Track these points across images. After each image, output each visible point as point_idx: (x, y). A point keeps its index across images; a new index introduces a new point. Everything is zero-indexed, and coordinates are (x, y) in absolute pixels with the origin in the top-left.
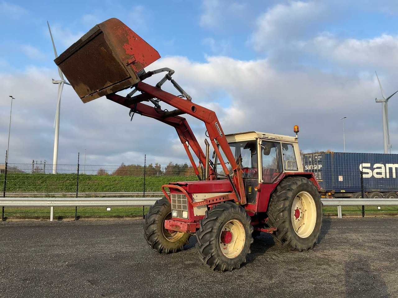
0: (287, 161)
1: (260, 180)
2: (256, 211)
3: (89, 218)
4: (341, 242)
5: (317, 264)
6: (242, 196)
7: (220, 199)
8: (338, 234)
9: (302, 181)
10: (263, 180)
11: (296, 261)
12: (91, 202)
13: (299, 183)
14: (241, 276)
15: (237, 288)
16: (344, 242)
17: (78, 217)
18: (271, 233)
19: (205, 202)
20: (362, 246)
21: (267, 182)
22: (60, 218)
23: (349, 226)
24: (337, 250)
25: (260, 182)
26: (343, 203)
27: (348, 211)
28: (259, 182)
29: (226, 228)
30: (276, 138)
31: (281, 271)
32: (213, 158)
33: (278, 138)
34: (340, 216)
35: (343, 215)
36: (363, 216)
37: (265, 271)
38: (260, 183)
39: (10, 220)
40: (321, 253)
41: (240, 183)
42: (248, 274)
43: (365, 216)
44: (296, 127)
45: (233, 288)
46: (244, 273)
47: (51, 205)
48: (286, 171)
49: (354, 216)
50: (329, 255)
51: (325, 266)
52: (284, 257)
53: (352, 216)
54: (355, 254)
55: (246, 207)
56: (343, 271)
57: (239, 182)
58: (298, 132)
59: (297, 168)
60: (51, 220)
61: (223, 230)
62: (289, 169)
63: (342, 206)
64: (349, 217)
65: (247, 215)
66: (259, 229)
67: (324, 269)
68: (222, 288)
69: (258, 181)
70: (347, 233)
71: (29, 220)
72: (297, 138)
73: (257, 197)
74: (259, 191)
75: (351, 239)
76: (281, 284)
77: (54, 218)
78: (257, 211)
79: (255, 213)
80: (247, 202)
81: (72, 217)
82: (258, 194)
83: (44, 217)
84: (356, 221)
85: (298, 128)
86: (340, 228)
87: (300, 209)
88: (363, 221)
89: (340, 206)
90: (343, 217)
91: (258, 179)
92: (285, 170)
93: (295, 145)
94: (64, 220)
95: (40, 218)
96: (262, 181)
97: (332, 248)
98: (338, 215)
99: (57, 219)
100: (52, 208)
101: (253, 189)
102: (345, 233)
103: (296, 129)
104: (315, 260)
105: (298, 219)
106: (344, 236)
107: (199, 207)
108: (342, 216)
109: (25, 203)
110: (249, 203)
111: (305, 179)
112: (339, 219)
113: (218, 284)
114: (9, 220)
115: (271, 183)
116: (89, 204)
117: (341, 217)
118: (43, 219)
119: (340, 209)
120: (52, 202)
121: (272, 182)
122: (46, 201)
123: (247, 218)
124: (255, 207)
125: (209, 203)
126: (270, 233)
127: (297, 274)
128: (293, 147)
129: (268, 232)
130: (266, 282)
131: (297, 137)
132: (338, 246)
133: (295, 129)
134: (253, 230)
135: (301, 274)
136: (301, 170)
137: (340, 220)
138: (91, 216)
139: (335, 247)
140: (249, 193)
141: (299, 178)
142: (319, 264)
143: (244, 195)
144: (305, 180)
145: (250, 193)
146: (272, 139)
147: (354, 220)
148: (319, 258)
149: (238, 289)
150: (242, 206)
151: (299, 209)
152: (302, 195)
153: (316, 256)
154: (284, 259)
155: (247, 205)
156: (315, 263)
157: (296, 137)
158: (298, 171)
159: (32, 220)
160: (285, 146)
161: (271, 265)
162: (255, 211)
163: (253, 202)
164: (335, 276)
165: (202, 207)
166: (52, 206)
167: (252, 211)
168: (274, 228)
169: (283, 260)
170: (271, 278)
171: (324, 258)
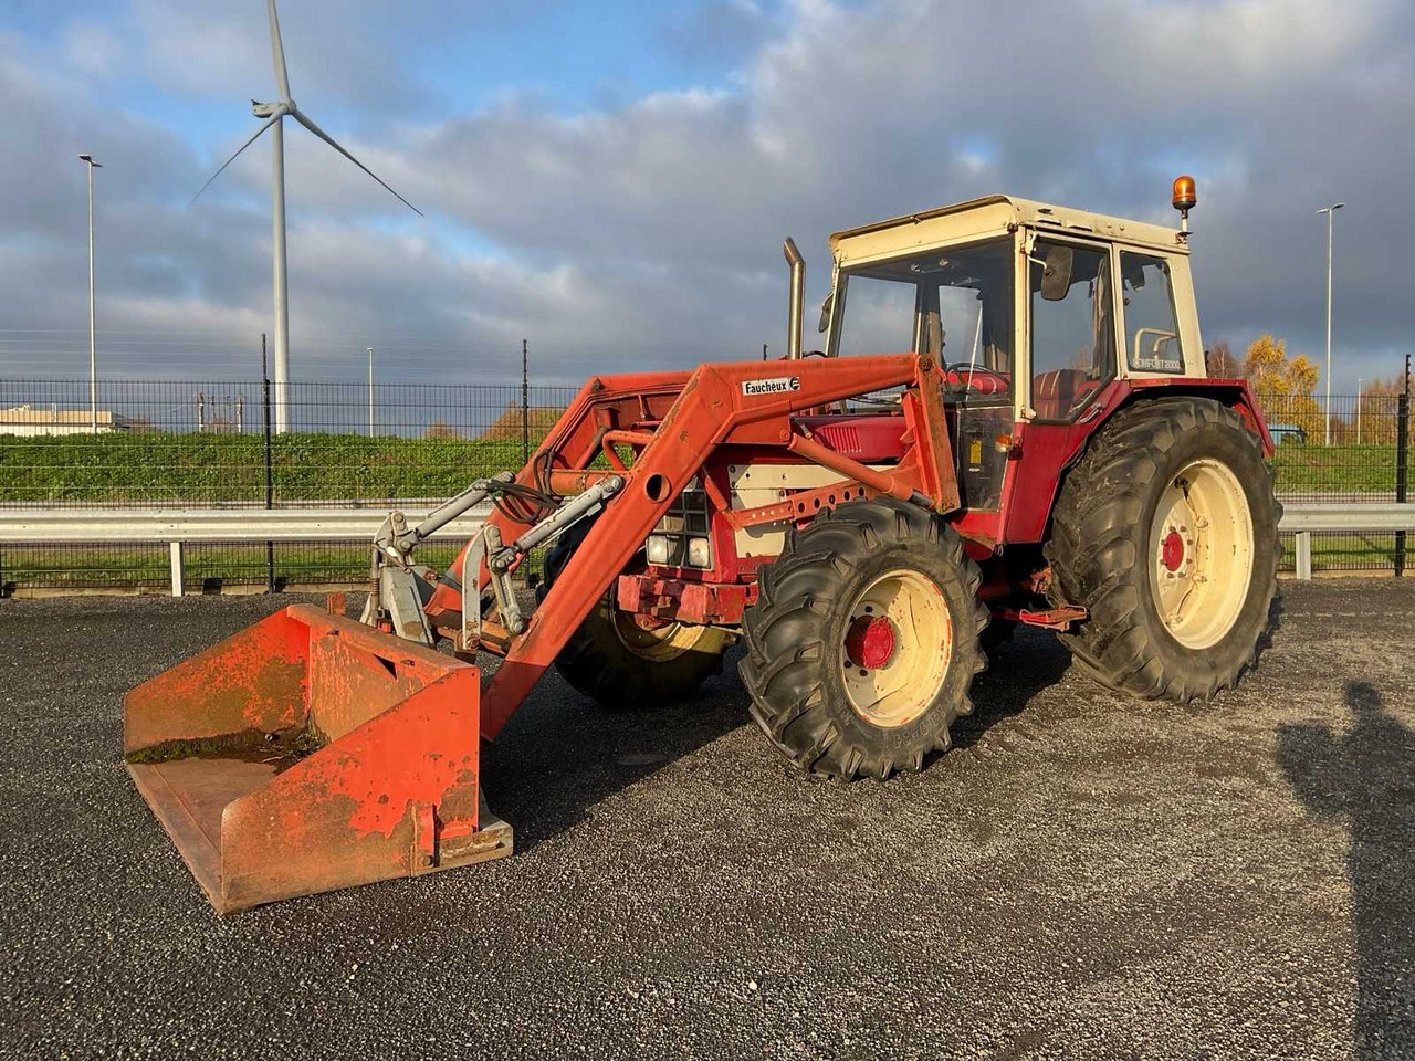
0: (1141, 331)
1: (1022, 407)
2: (1000, 540)
3: (321, 587)
4: (1312, 675)
5: (1201, 772)
6: (940, 479)
7: (847, 496)
8: (1298, 640)
9: (1199, 413)
10: (1032, 407)
11: (1108, 757)
12: (324, 525)
13: (1188, 424)
14: (849, 824)
15: (817, 884)
16: (1324, 676)
17: (279, 579)
18: (1061, 627)
19: (782, 511)
20: (1405, 689)
21: (1051, 418)
22: (212, 585)
23: (1341, 610)
24: (1293, 707)
25: (1023, 415)
26: (1318, 522)
27: (1337, 552)
28: (1018, 419)
29: (870, 604)
30: (1098, 231)
31: (1033, 803)
32: (823, 329)
33: (1105, 230)
34: (1303, 572)
35: (1314, 568)
36: (1398, 573)
37: (961, 801)
38: (1023, 421)
39: (27, 593)
40: (1222, 720)
41: (931, 422)
42: (879, 816)
43: (1405, 573)
44: (1184, 186)
45: (796, 884)
46: (865, 812)
47: (171, 536)
48: (1133, 375)
49: (1362, 574)
50: (1259, 731)
51: (1236, 782)
52: (1054, 736)
53: (1351, 574)
54: (1374, 727)
55: (958, 522)
56: (1322, 802)
57: (926, 420)
58: (1191, 203)
59: (1182, 364)
60: (177, 591)
61: (857, 611)
62: (1146, 363)
63: (1314, 534)
64: (1339, 575)
65: (965, 558)
66: (1010, 611)
67: (1234, 794)
68: (747, 882)
69: (1011, 415)
70: (1336, 637)
71: (99, 593)
72: (1184, 234)
73: (1005, 484)
74: (1015, 454)
75: (1355, 662)
76: (1029, 862)
77: (184, 587)
78: (1005, 539)
79: (997, 546)
80: (964, 503)
81: (257, 581)
82: (1009, 467)
83: (149, 583)
84: (1369, 592)
85: (1191, 189)
86: (1306, 619)
87: (1183, 529)
88: (1399, 591)
89: (1307, 535)
90: (1316, 575)
91: (1014, 404)
92: (1131, 369)
93: (1174, 262)
94: (229, 592)
95: (136, 586)
96: (1031, 413)
97: (1271, 697)
98: (1295, 571)
99: (199, 590)
100: (175, 548)
101: (988, 451)
102: (1327, 636)
103: (1184, 193)
104: (1194, 753)
105: (1176, 573)
106: (1324, 648)
107: (756, 531)
108: (1313, 570)
109: (75, 532)
110: (970, 509)
111: (1211, 407)
112: (1299, 586)
113: (734, 861)
114: (24, 596)
115: (1065, 424)
116: (316, 530)
117: (1308, 577)
118: (147, 589)
119: (1308, 544)
120: (175, 525)
121: (1068, 418)
122: (152, 520)
123: (966, 567)
124: (994, 525)
125: (798, 515)
126: (1059, 631)
127: (1106, 816)
128: (1167, 271)
129: (1046, 626)
130: (957, 853)
131: (1185, 230)
132: (1299, 689)
133: (1177, 193)
134: (985, 621)
135: (1122, 818)
136: (1195, 371)
137: (1302, 585)
138: (330, 579)
139: (1282, 693)
140: (972, 470)
141: (1190, 402)
142: (1212, 773)
143: (951, 473)
144: (1213, 413)
145: (974, 466)
146: (1080, 232)
147: (1360, 586)
148: (1213, 746)
149: (821, 888)
150: (943, 521)
151: (1178, 530)
152: (1194, 474)
153: (1198, 734)
154: (1056, 748)
155: (958, 516)
156: (1193, 765)
157: (1181, 229)
158: (1183, 373)
159: (109, 593)
160: (1134, 265)
161: (994, 773)
162: (994, 540)
163: (987, 504)
164: (1281, 827)
165: (767, 527)
166: (174, 540)
167: (981, 540)
168: (1075, 609)
169: (1048, 748)
170: (982, 834)
171: (1236, 745)
